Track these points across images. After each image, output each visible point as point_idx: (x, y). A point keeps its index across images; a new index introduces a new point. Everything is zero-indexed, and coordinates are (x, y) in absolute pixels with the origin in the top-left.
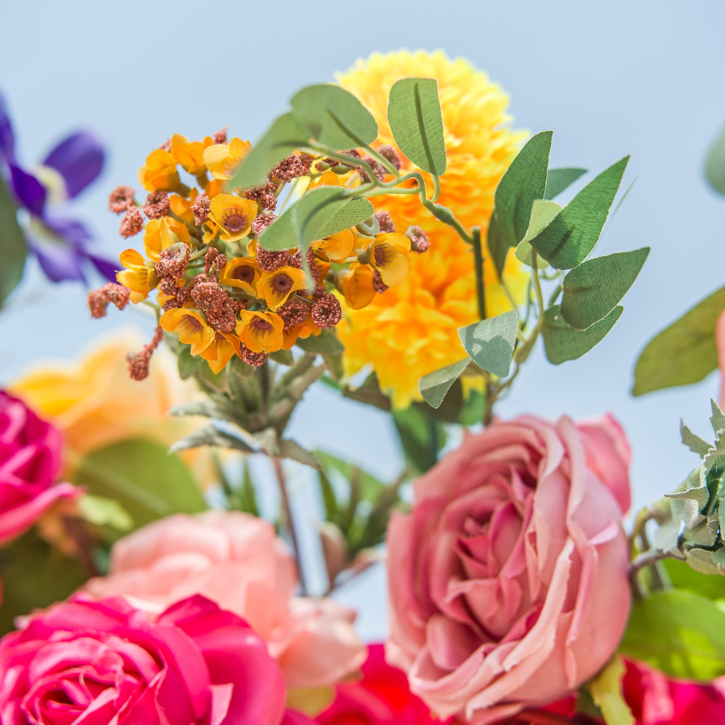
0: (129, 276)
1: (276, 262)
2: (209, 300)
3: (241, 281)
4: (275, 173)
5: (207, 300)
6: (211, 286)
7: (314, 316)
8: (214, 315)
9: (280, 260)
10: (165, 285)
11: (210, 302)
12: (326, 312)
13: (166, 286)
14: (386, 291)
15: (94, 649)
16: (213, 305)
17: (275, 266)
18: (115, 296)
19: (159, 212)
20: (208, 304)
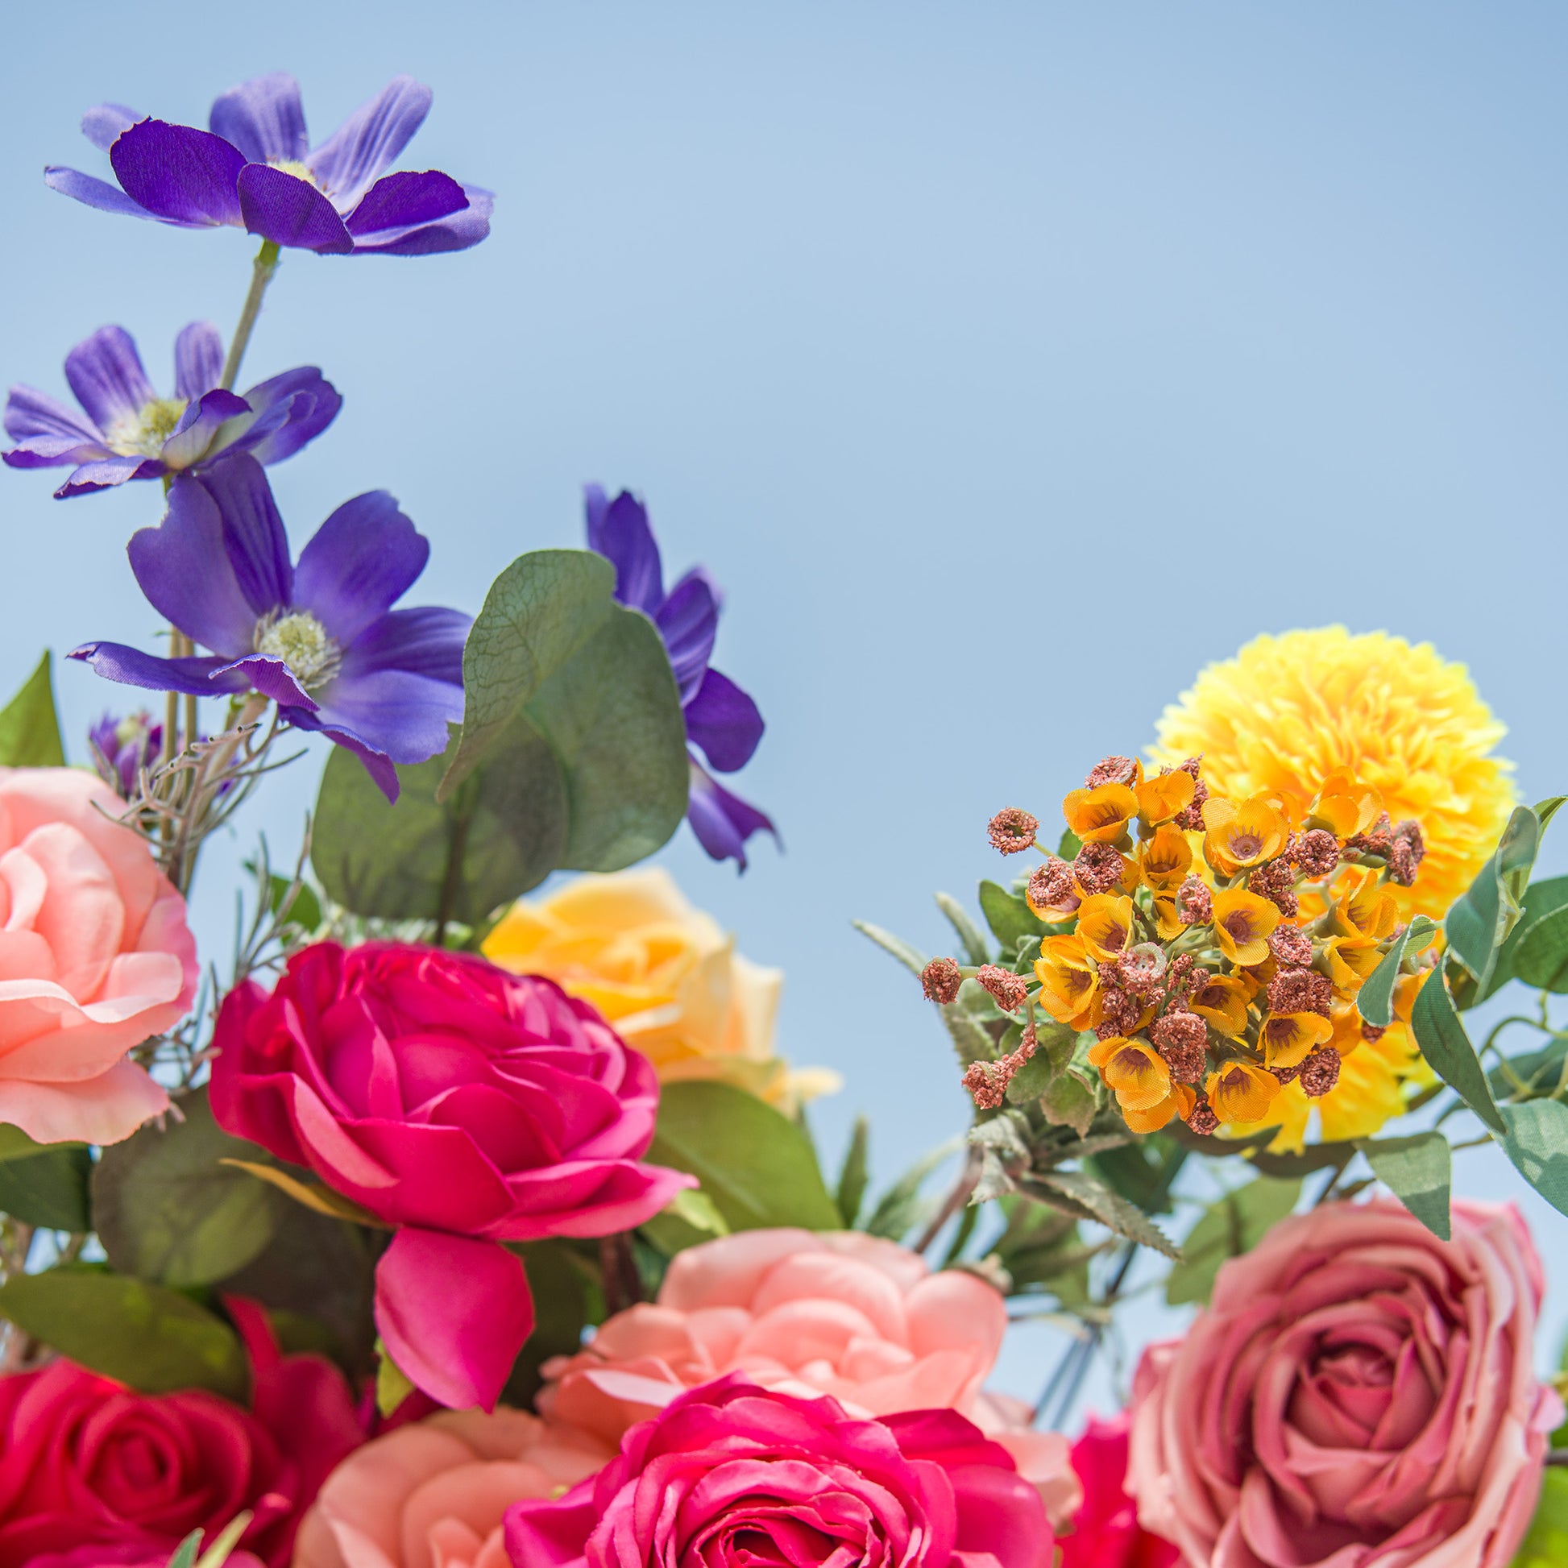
0: (1048, 968)
1: (1294, 1001)
2: (1179, 1036)
3: (1223, 1014)
4: (1304, 862)
5: (1176, 1037)
6: (1195, 1022)
7: (1309, 1079)
8: (1173, 1056)
9: (1299, 999)
10: (1113, 1000)
11: (1179, 1040)
12: (1323, 1073)
13: (1114, 1003)
14: (1380, 1041)
15: (811, 1478)
16: (1184, 1046)
17: (1291, 1007)
18: (1011, 991)
19: (1107, 882)
20: (1176, 1042)
